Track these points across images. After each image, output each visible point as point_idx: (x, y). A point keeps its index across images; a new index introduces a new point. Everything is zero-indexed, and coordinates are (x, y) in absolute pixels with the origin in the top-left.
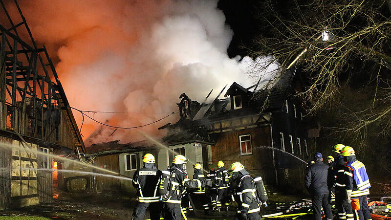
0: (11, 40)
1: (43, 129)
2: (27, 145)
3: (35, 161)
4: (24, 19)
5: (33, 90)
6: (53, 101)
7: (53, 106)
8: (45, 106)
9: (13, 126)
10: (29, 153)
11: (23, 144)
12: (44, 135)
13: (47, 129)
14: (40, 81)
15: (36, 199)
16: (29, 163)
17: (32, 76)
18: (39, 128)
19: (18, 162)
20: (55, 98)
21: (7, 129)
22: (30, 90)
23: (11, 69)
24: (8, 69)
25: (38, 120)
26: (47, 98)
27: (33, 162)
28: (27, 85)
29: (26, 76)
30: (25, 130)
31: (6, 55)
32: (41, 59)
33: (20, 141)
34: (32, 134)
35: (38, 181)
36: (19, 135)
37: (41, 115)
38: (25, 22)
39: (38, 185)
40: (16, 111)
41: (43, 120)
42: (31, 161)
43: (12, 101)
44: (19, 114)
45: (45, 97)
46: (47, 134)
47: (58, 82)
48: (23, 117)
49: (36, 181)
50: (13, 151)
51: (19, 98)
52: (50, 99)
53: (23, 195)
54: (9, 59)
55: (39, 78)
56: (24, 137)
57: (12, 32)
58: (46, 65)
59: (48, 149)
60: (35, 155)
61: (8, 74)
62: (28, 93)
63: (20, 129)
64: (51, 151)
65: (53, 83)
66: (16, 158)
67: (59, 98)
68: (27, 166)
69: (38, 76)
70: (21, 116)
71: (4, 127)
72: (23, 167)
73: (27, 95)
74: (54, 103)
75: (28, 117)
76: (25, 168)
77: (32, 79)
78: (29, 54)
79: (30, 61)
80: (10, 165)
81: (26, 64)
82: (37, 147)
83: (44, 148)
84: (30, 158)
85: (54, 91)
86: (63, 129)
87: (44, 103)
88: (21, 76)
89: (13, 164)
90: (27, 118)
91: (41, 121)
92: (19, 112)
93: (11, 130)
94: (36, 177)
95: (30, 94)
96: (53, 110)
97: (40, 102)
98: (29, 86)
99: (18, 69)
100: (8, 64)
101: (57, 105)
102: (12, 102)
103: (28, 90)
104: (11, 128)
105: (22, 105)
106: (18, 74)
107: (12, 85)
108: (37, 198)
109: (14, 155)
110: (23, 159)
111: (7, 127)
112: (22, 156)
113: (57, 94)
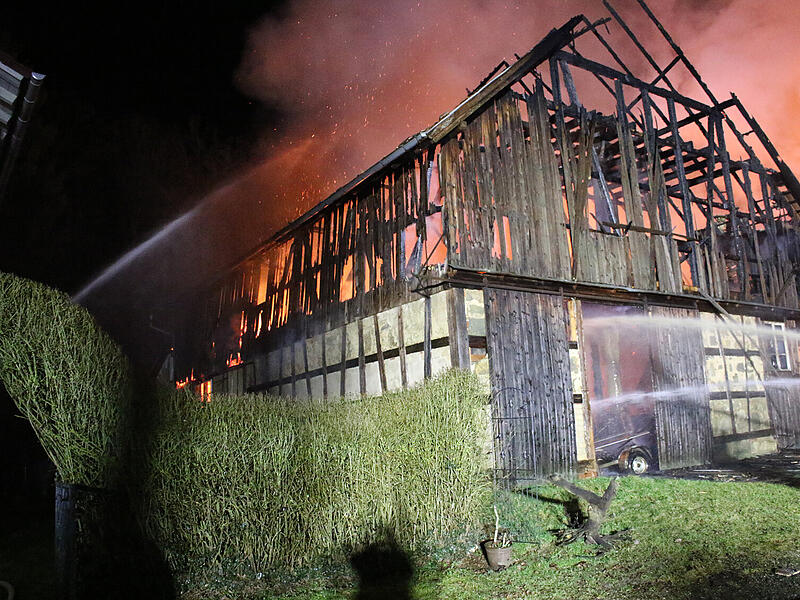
0: (661, 103)
1: (763, 280)
2: (732, 320)
3: (758, 354)
4: (678, 50)
5: (726, 198)
6: (776, 213)
7: (779, 223)
8: (760, 227)
9: (696, 283)
10: (740, 339)
11: (723, 320)
12: (769, 295)
13: (774, 279)
14: (739, 173)
15: (770, 441)
16: (742, 359)
17: (718, 166)
18: (755, 278)
19: (717, 360)
20: (780, 204)
21: (686, 292)
22: (722, 198)
23: (673, 163)
24: (665, 166)
25: (750, 260)
26: (762, 208)
27: (753, 358)
28: (711, 188)
29: (706, 169)
30: (723, 287)
31: (656, 137)
32: (731, 125)
33: (717, 312)
34: (741, 296)
35: (770, 400)
36: (712, 300)
37: (754, 249)
38: (680, 56)
39: (770, 409)
40: (698, 250)
41: (759, 258)
42: (747, 354)
43: (687, 230)
44: (704, 255)
45: (758, 208)
46: (775, 289)
47: (781, 165)
48: (715, 259)
49: (764, 399)
50: (704, 336)
51: (699, 221)
52: (769, 209)
53: (739, 432)
54: (664, 142)
55: (735, 167)
56: (722, 304)
57: (661, 84)
58: (747, 134)
59: (783, 325)
60: (753, 343)
61: (668, 177)
62: (716, 205)
63: (711, 286)
64: (792, 328)
65: (768, 170)
66: (712, 352)
67: (792, 203)
68: (740, 367)
69: (731, 162)
70: (710, 259)
71: (678, 287)
72: (731, 370)
73: (716, 212)
74: (780, 216)
75: (726, 258)
76: (735, 371)
77: (718, 173)
78: (704, 121)
79: (708, 135)
80: (702, 367)
81: (701, 142)
82: (757, 321)
83: (773, 324)
84: (743, 350)
85: (774, 189)
87: (758, 221)
88: (697, 174)
89: (708, 366)
90: (723, 260)
91: (756, 261)
92: (704, 250)
93: (695, 293)
94: (763, 390)
95: (721, 207)
96: (781, 232)
97: (746, 219)
98: (716, 190)
99: (686, 159)
100: (665, 155)
101: (788, 218)
102: (687, 233)
103: (717, 200)
104: (692, 289)
105: (709, 234)
106: (689, 170)
107: (681, 197)
108: (771, 437)
109: (707, 344)
110: (729, 352)
111: (685, 288)
112: (725, 346)
113: (784, 193)
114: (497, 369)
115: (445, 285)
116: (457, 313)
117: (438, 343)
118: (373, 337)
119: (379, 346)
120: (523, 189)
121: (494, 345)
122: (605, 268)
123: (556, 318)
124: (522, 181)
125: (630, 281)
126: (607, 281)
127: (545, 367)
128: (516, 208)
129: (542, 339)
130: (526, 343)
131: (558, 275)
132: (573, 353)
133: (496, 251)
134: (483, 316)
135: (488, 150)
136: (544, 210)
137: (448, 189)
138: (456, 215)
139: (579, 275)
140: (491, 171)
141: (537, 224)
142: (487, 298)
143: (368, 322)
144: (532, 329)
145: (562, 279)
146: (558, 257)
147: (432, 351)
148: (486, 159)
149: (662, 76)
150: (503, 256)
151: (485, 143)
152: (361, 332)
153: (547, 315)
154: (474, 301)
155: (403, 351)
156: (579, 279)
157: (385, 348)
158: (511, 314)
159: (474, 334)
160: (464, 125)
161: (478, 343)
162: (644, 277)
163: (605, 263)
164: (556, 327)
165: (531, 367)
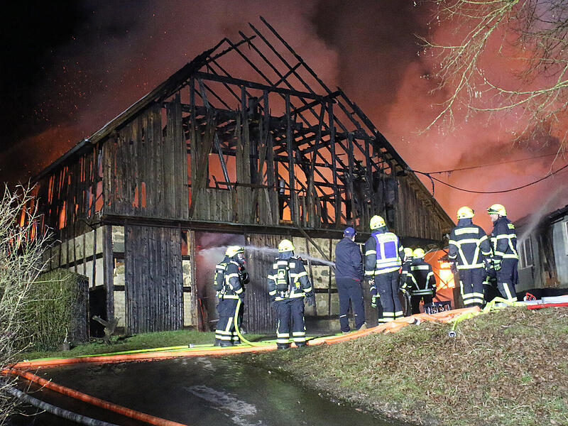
4: (299, 58)
11: (312, 241)
14: (344, 142)
16: (327, 268)
17: (326, 138)
21: (281, 224)
29: (313, 142)
32: (342, 107)
34: (332, 225)
36: (301, 229)
38: (301, 62)
47: (378, 134)
55: (341, 137)
56: (309, 232)
57: (281, 85)
58: (353, 114)
65: (371, 137)
67: (391, 159)
69: (338, 134)
76: (319, 275)
79: (319, 117)
83: (361, 244)
86: (406, 209)
93: (290, 225)
104: (289, 222)
111: (281, 221)
113: (385, 153)
114: (130, 270)
115: (102, 224)
116: (108, 239)
117: (99, 256)
118: (73, 251)
119: (75, 258)
120: (158, 165)
121: (129, 258)
122: (216, 211)
123: (174, 241)
124: (159, 160)
125: (235, 218)
126: (217, 219)
127: (163, 270)
128: (152, 177)
129: (163, 254)
130: (151, 256)
131: (179, 216)
132: (185, 263)
133: (135, 203)
134: (123, 241)
135: (136, 143)
136: (173, 177)
137: (106, 168)
138: (110, 183)
139: (195, 216)
140: (136, 155)
141: (166, 186)
142: (126, 231)
143: (71, 241)
144: (156, 249)
145: (182, 219)
146: (180, 206)
147: (97, 260)
148: (133, 149)
149: (283, 79)
150: (140, 206)
151: (134, 139)
152: (68, 248)
153: (168, 240)
154: (118, 233)
155: (85, 260)
156: (195, 218)
157: (78, 258)
158: (142, 240)
159: (117, 251)
160: (114, 132)
161: (119, 256)
162: (246, 215)
163: (216, 208)
164: (174, 247)
165: (154, 271)
